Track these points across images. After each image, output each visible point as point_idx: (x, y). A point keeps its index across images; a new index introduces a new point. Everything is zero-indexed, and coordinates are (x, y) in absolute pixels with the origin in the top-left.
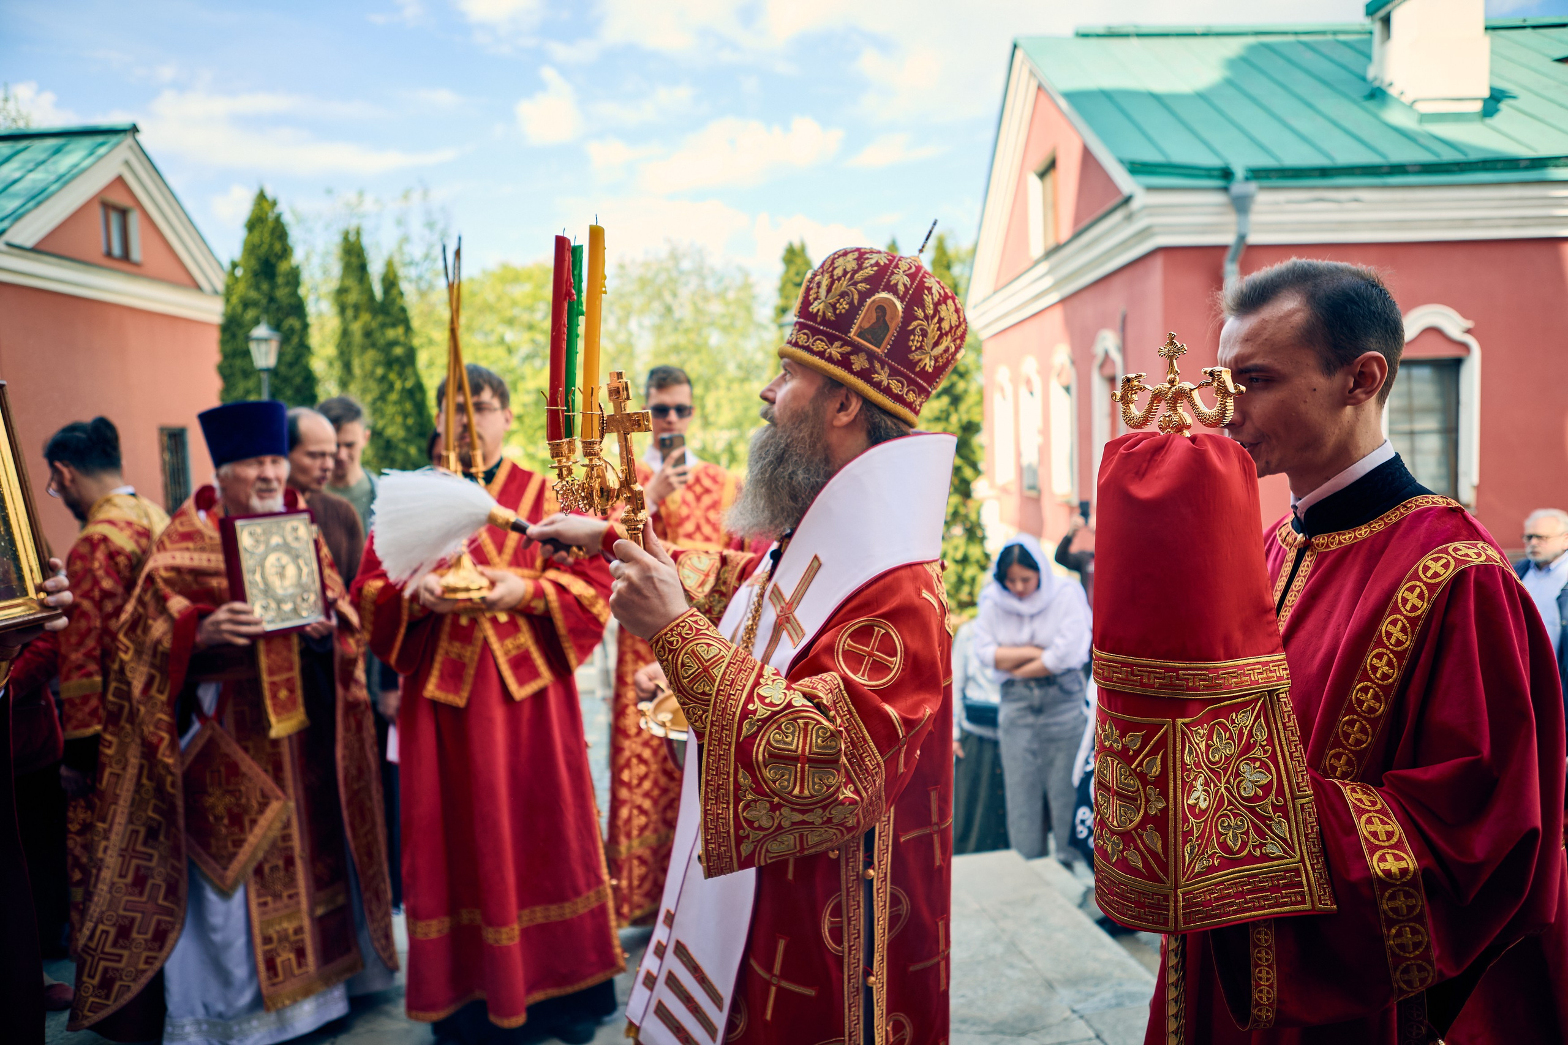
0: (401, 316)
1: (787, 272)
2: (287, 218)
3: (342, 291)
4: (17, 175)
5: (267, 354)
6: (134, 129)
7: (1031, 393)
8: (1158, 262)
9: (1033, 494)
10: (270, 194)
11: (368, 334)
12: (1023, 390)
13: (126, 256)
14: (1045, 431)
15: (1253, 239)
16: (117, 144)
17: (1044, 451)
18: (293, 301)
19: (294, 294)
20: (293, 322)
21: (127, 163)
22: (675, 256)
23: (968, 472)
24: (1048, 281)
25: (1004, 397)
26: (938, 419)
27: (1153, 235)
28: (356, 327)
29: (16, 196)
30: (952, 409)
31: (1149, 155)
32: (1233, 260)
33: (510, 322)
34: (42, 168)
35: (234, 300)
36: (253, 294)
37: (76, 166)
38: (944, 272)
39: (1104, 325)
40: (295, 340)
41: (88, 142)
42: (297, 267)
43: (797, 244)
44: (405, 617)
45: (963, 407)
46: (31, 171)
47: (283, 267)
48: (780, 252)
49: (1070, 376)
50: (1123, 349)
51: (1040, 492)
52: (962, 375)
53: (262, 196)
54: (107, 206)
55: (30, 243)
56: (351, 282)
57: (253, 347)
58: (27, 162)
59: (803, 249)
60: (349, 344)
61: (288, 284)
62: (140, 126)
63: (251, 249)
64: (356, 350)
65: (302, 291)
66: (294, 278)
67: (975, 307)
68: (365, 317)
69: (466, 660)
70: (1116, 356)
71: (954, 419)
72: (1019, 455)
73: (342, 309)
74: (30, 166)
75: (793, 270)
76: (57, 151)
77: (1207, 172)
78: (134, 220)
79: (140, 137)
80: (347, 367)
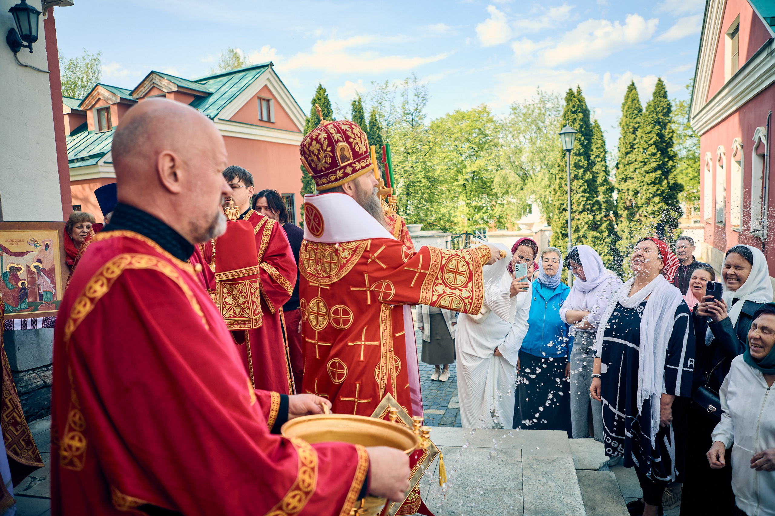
1: (568, 104)
4: (226, 90)
6: (271, 64)
7: (722, 167)
9: (721, 225)
12: (718, 165)
13: (269, 120)
14: (727, 189)
16: (264, 72)
17: (727, 200)
21: (268, 79)
22: (542, 101)
24: (730, 99)
26: (654, 183)
29: (225, 99)
34: (235, 86)
37: (248, 83)
38: (662, 99)
39: (759, 123)
41: (254, 72)
43: (575, 91)
45: (672, 176)
46: (231, 88)
48: (564, 95)
49: (741, 155)
50: (768, 137)
51: (725, 224)
52: (671, 158)
53: (320, 88)
54: (260, 99)
55: (228, 119)
58: (231, 84)
59: (579, 92)
62: (274, 63)
63: (313, 112)
70: (765, 141)
72: (715, 202)
74: (232, 86)
75: (571, 105)
76: (243, 77)
78: (272, 103)
79: (274, 67)
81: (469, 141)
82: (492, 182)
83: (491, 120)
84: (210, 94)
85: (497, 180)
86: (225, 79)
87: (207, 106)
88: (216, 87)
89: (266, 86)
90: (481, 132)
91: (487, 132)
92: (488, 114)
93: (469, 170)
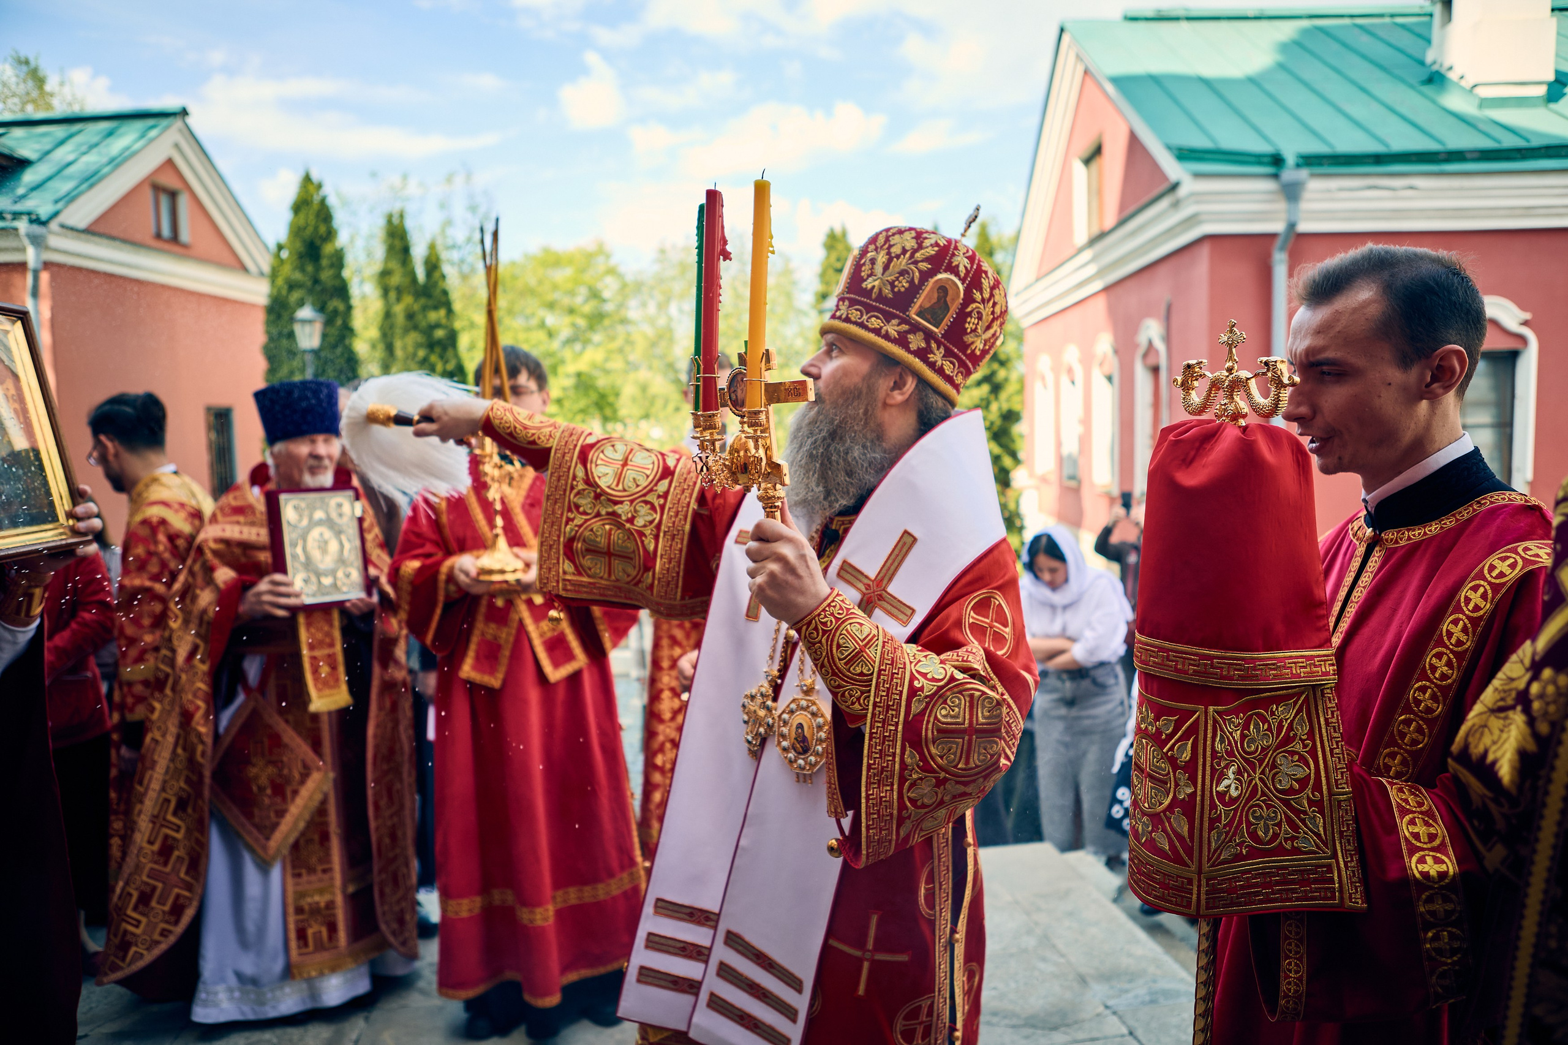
0: (443, 299)
1: (828, 257)
2: (332, 201)
3: (385, 274)
4: (71, 158)
5: (311, 335)
6: (184, 113)
7: (1073, 383)
8: (1205, 251)
9: (1073, 484)
10: (315, 176)
11: (410, 316)
12: (1065, 380)
13: (175, 238)
14: (1086, 421)
15: (1303, 227)
16: (167, 128)
17: (1085, 441)
18: (337, 283)
19: (338, 276)
20: (336, 304)
21: (177, 146)
23: (1007, 461)
24: (1092, 269)
25: (1045, 386)
27: (1200, 222)
28: (399, 309)
29: (70, 178)
30: (992, 397)
31: (1199, 142)
32: (1282, 249)
33: (551, 306)
34: (95, 150)
35: (280, 281)
36: (298, 276)
37: (127, 148)
39: (1148, 314)
40: (339, 322)
41: (139, 125)
42: (342, 250)
43: (838, 230)
44: (441, 598)
45: (1003, 395)
46: (85, 153)
47: (328, 249)
48: (821, 237)
49: (1113, 365)
50: (1167, 339)
51: (1080, 482)
52: (1003, 364)
53: (307, 179)
54: (157, 189)
55: (83, 224)
56: (394, 265)
57: (298, 329)
58: (80, 145)
59: (844, 234)
60: (392, 327)
61: (332, 266)
62: (189, 110)
63: (296, 231)
64: (398, 331)
65: (346, 273)
66: (338, 260)
67: (1017, 294)
68: (408, 300)
69: (502, 642)
70: (1160, 346)
71: (994, 407)
72: (1059, 444)
73: (385, 291)
74: (84, 148)
75: (834, 256)
76: (110, 134)
77: (1257, 159)
78: (183, 202)
79: (191, 120)
80: (390, 348)
81: (571, 311)
82: (617, 395)
83: (612, 271)
84: (23, 164)
85: (628, 390)
86: (59, 131)
87: (21, 191)
88: (37, 146)
89: (170, 163)
90: (595, 294)
91: (606, 294)
92: (608, 256)
93: (571, 368)
